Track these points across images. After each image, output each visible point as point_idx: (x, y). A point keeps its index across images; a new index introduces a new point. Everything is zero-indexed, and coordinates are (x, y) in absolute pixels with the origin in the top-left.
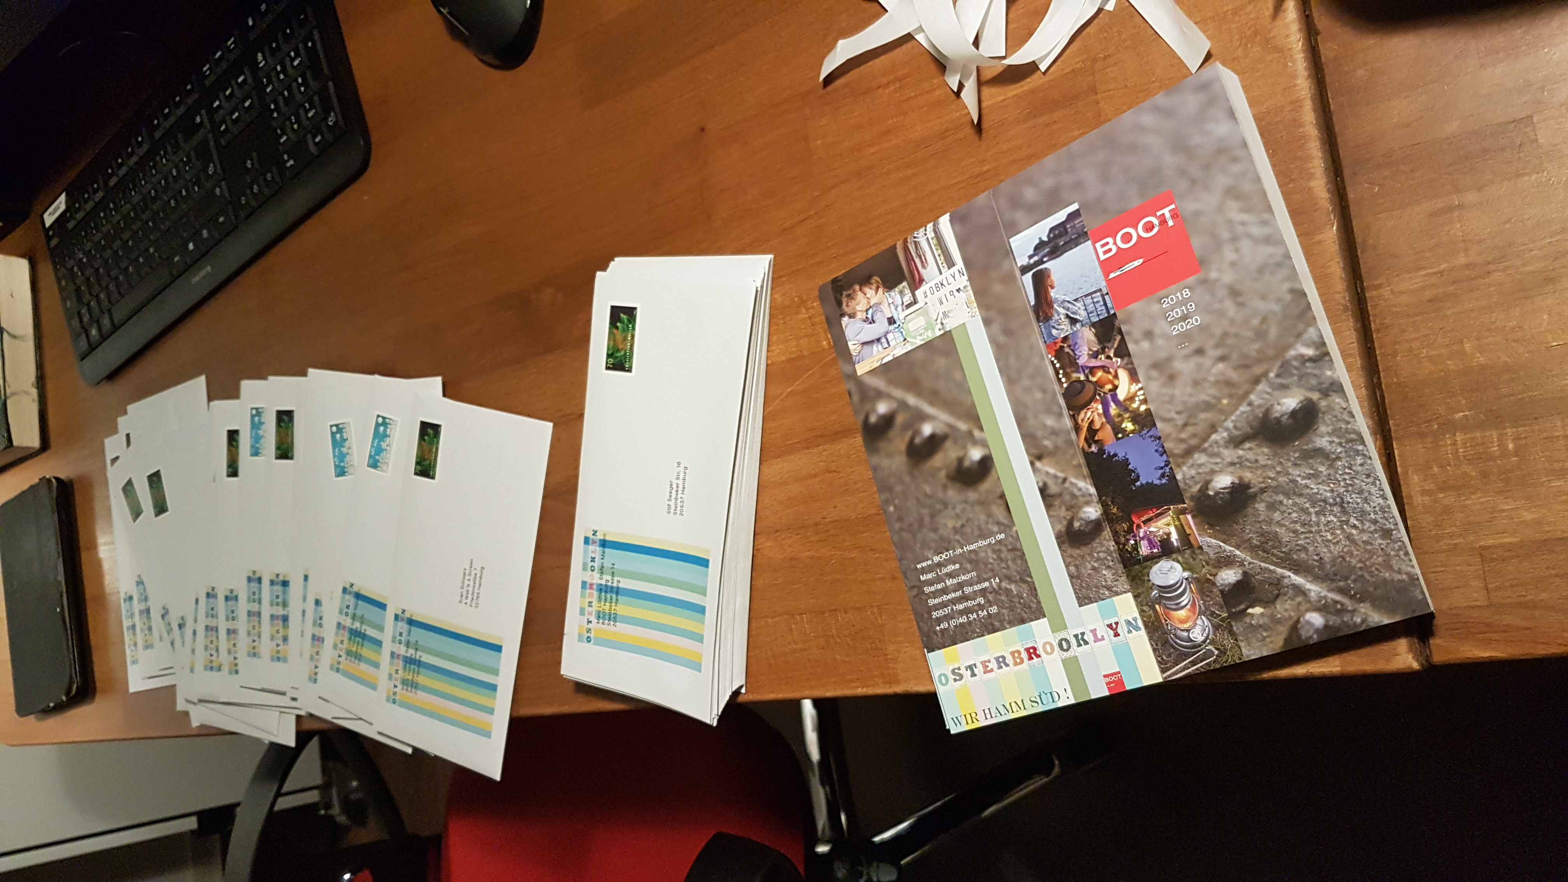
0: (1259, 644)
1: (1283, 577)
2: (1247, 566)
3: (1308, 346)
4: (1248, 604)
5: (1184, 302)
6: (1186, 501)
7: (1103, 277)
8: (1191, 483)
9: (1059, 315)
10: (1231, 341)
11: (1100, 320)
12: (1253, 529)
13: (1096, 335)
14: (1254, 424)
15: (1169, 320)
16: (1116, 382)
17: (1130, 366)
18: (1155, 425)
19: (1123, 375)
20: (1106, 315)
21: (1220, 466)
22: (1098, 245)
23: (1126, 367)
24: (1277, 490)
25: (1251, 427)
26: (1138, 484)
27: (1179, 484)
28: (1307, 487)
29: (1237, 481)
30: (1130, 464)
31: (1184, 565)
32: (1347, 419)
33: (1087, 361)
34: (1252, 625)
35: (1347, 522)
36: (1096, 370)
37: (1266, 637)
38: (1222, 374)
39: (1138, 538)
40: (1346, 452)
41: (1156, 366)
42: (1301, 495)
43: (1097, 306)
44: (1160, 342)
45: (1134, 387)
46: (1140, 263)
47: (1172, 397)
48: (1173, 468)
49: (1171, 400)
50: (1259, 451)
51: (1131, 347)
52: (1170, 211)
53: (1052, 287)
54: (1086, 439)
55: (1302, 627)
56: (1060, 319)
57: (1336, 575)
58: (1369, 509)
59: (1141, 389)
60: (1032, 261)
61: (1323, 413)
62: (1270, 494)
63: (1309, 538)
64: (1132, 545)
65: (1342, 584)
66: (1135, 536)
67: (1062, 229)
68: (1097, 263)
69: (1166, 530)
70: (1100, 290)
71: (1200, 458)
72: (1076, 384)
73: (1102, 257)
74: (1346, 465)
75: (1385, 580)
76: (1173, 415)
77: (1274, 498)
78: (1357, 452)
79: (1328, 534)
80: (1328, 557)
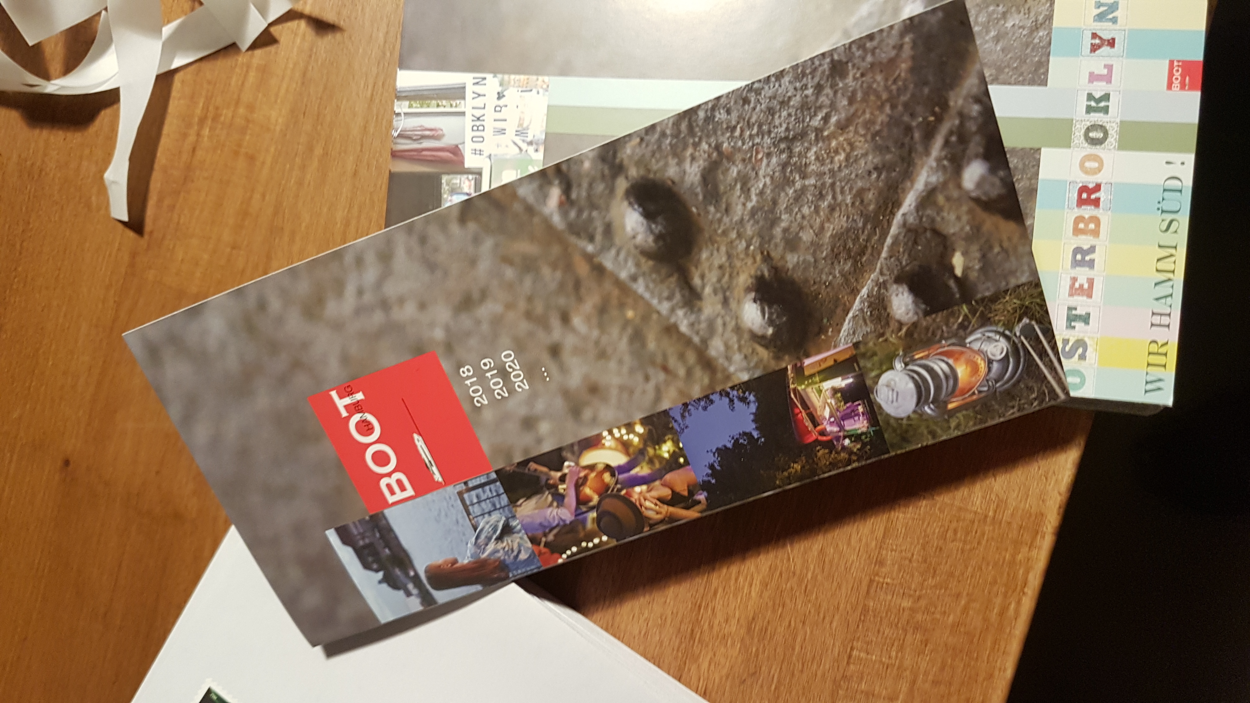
0: (1013, 259)
1: (905, 224)
2: (885, 278)
3: (545, 196)
4: (947, 275)
5: (480, 375)
6: (784, 365)
7: (440, 490)
8: (755, 359)
9: (498, 551)
10: (539, 308)
11: (506, 491)
12: (826, 270)
13: (529, 497)
14: (664, 271)
15: (507, 395)
16: (600, 467)
17: (576, 448)
18: (665, 413)
19: (590, 458)
20: (498, 483)
21: (728, 319)
22: (391, 499)
23: (577, 453)
24: (765, 236)
25: (670, 275)
26: (755, 434)
27: (756, 376)
28: (761, 193)
29: (753, 295)
30: (725, 446)
31: (884, 368)
32: (656, 136)
33: (568, 508)
34: (982, 269)
35: (818, 131)
36: (581, 497)
37: (1001, 246)
38: (588, 319)
39: (841, 434)
40: (708, 136)
41: (576, 411)
42: (775, 202)
43: (483, 497)
44: (540, 406)
45: (608, 441)
46: (420, 438)
47: (622, 388)
48: (730, 385)
49: (627, 390)
50: (705, 265)
51: (547, 447)
52: (341, 397)
53: (455, 562)
54: (687, 508)
55: (985, 194)
56: (504, 548)
57: (903, 145)
58: (798, 98)
59: (611, 432)
60: (415, 591)
61: (649, 171)
62: (772, 246)
63: (842, 188)
64: (851, 442)
65: (917, 135)
66: (838, 438)
67: (366, 552)
68: (418, 500)
69: (829, 394)
70: (460, 494)
71: (716, 347)
72: (602, 524)
73: (410, 492)
74: (728, 134)
75: (912, 70)
76: (650, 387)
77: (778, 240)
78: (709, 119)
79: (836, 159)
80: (874, 158)
